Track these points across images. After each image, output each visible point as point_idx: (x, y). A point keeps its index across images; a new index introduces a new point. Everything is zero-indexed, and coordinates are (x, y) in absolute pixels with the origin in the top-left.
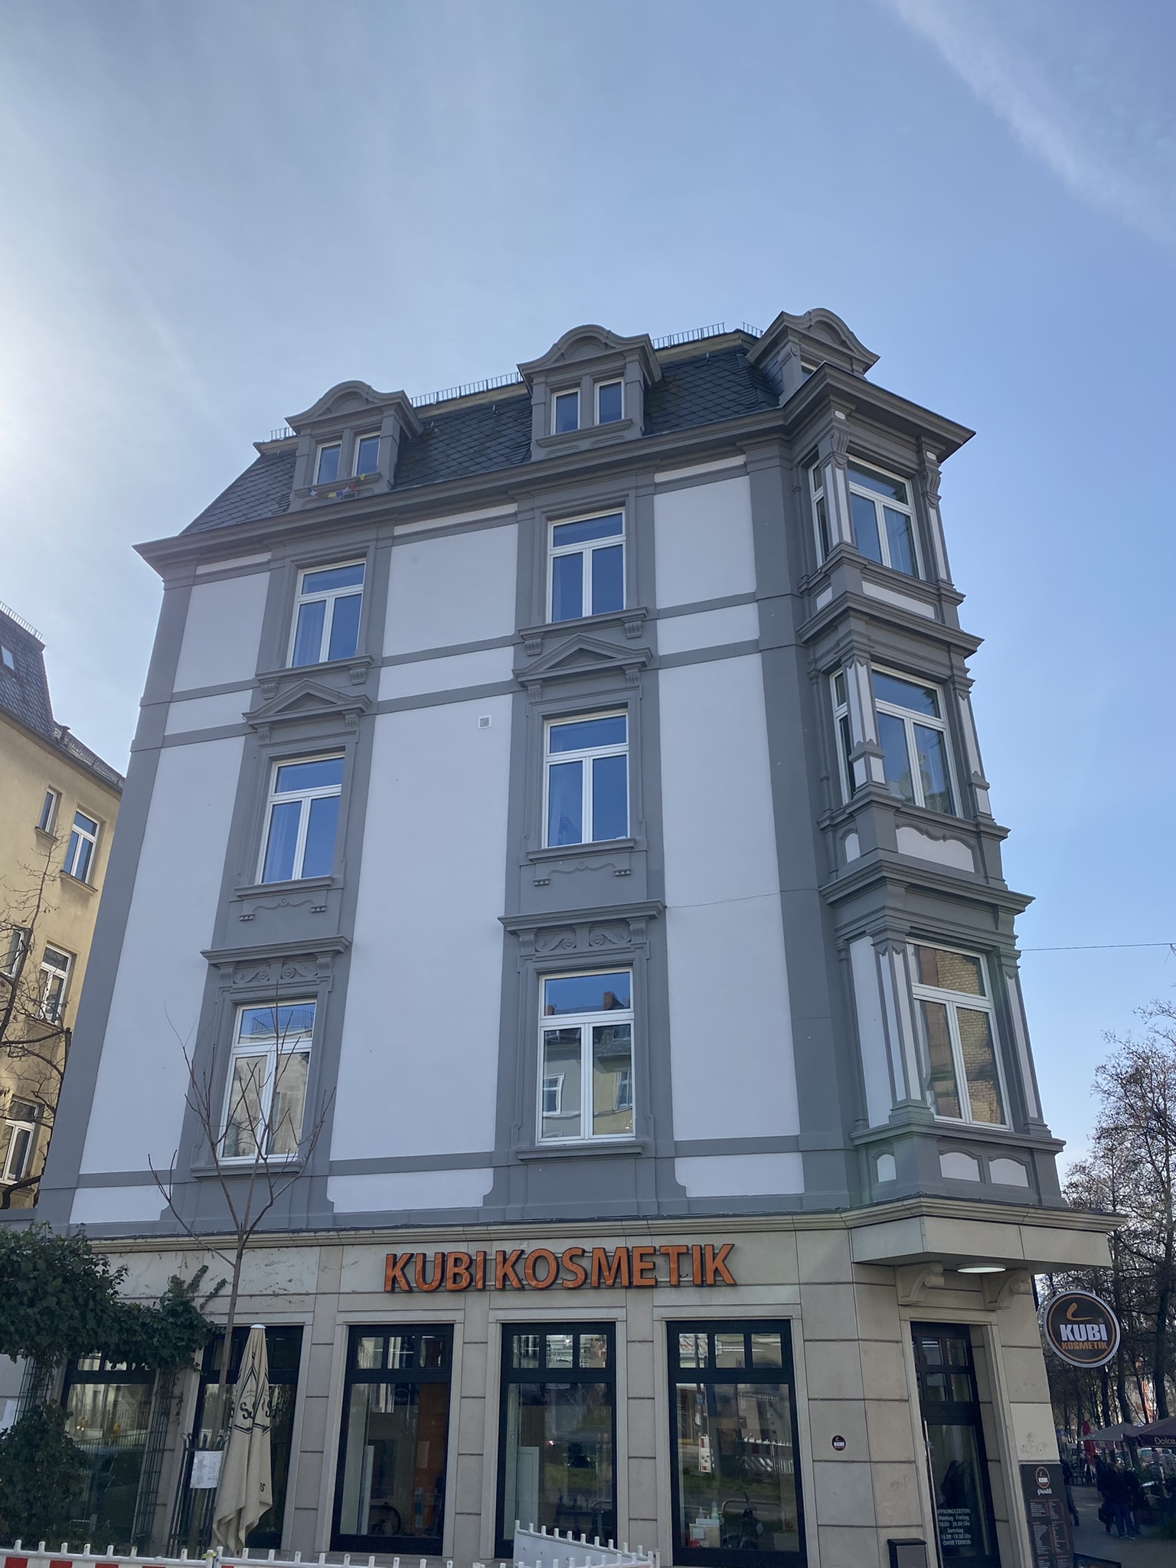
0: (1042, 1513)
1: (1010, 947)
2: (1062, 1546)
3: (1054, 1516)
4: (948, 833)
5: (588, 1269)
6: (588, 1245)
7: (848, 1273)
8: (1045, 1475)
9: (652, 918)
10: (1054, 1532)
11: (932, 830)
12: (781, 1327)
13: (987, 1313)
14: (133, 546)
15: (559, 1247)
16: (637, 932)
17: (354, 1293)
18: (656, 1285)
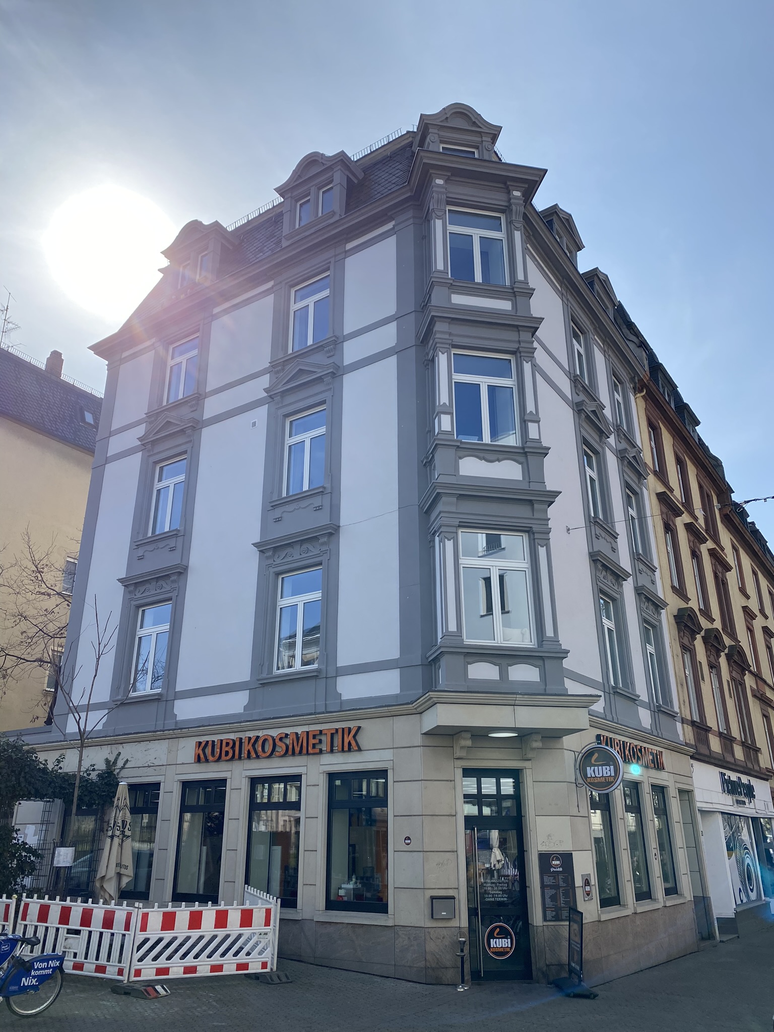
0: (553, 883)
1: (545, 527)
2: (566, 903)
3: (561, 883)
4: (501, 457)
5: (288, 743)
6: (288, 731)
7: (418, 740)
8: (558, 859)
9: (331, 534)
10: (561, 894)
11: (487, 456)
12: (383, 773)
13: (524, 761)
14: (88, 348)
15: (275, 733)
16: (323, 544)
17: (183, 764)
18: (321, 752)
